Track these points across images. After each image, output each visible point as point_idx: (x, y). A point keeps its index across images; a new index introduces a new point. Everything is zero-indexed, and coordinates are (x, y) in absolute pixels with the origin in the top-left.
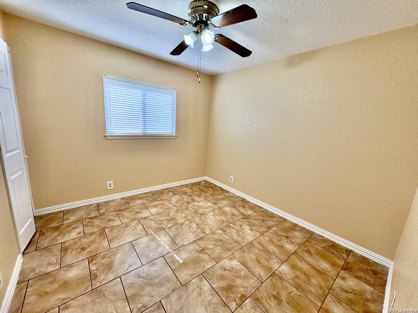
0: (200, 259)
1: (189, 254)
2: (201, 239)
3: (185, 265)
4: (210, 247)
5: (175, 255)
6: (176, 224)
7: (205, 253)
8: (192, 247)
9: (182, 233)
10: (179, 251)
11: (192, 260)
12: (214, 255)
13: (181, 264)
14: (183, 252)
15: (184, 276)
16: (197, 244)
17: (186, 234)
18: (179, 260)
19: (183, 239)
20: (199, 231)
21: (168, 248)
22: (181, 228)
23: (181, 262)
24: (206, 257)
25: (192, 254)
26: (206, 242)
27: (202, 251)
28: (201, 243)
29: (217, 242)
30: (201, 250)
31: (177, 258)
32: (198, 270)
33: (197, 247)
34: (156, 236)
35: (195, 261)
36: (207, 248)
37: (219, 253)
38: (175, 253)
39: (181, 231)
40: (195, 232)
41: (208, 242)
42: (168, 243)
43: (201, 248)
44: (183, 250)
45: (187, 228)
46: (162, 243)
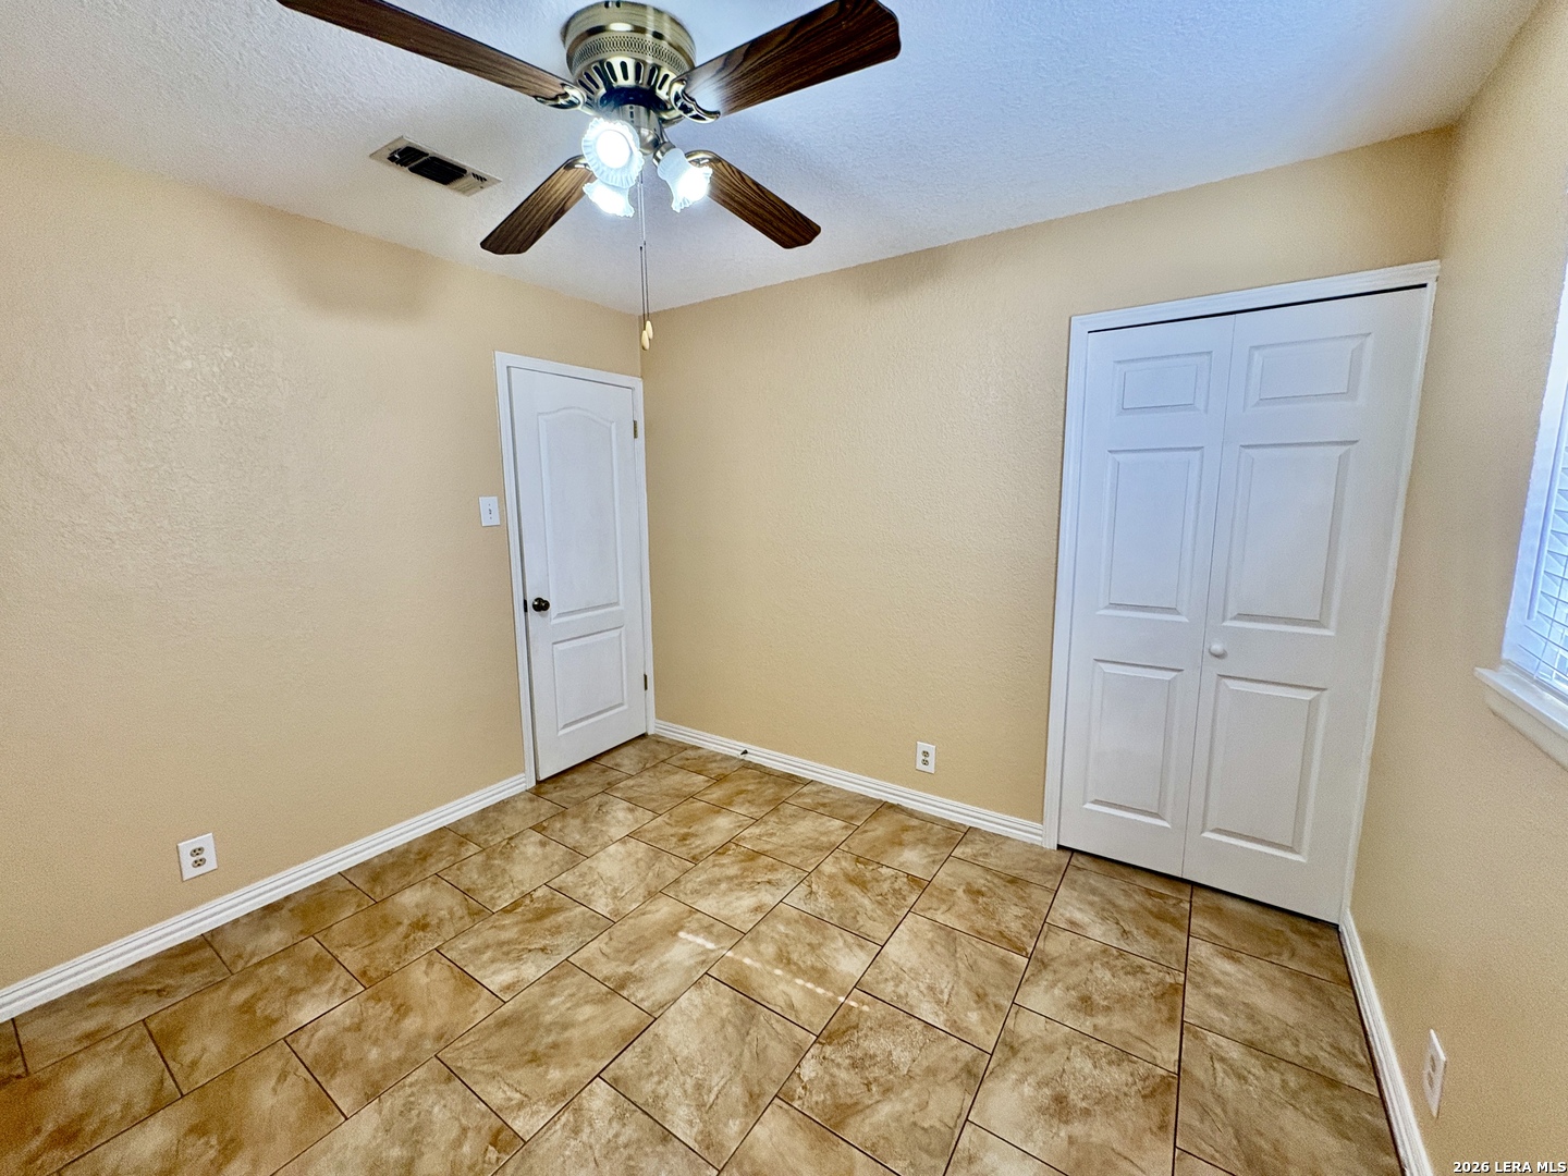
0: (622, 956)
1: (665, 960)
2: (628, 1040)
3: (671, 931)
4: (587, 1011)
5: (710, 946)
6: (785, 1096)
7: (607, 978)
8: (661, 989)
9: (725, 1038)
10: (703, 962)
11: (651, 946)
12: (570, 983)
13: (681, 928)
14: (687, 964)
15: (664, 909)
16: (645, 1005)
17: (704, 1041)
18: (690, 937)
19: (709, 1011)
20: (648, 1087)
21: (747, 961)
22: (745, 1068)
23: (682, 934)
24: (605, 969)
25: (655, 964)
26: (607, 1025)
27: (617, 988)
28: (627, 1017)
29: (555, 1046)
30: (623, 987)
31: (700, 940)
32: (625, 928)
33: (641, 994)
34: (820, 991)
35: (642, 946)
36: (600, 1001)
37: (553, 995)
38: (712, 951)
39: (737, 1052)
40: (664, 1073)
41: (595, 1030)
42: (754, 976)
43: (625, 993)
44: (689, 970)
45: (716, 1082)
46: (778, 972)
